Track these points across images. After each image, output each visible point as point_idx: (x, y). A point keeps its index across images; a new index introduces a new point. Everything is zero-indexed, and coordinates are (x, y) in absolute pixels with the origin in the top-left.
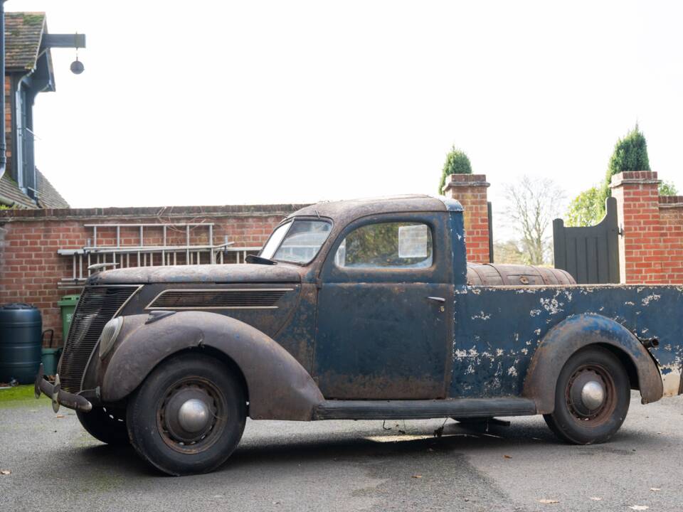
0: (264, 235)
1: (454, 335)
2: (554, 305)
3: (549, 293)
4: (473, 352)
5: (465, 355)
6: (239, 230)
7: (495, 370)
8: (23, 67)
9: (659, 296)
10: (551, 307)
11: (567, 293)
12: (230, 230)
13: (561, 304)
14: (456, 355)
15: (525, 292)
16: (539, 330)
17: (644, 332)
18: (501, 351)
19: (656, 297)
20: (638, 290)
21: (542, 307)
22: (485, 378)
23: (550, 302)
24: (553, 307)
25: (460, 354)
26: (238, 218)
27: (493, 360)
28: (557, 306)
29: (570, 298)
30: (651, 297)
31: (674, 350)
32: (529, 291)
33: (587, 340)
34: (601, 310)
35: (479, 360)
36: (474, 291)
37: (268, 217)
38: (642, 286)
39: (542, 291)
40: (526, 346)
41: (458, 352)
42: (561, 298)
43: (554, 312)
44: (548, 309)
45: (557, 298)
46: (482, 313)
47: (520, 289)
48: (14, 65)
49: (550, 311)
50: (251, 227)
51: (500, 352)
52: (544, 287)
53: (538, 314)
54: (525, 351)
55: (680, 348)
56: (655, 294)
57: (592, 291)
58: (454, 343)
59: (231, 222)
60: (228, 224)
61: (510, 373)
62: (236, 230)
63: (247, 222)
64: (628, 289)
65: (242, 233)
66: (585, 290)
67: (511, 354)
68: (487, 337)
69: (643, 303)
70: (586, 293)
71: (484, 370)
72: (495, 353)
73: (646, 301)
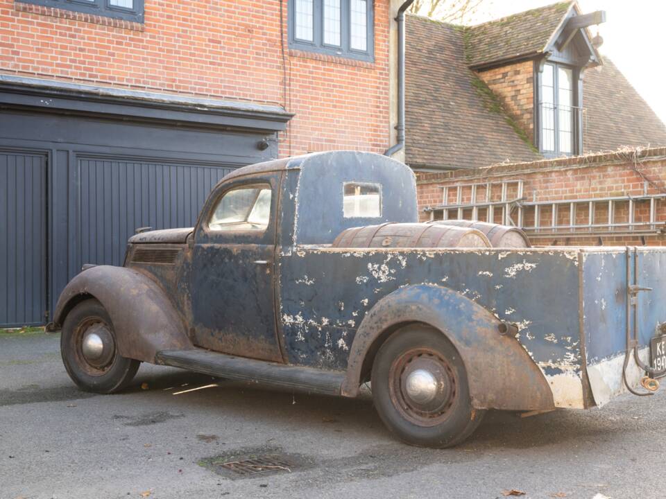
0: (564, 189)
1: (281, 299)
2: (384, 272)
3: (379, 258)
4: (300, 319)
5: (292, 321)
6: (545, 185)
7: (324, 341)
8: (536, 52)
9: (534, 265)
10: (381, 274)
11: (400, 258)
12: (538, 185)
13: (392, 271)
14: (284, 320)
15: (352, 255)
16: (366, 301)
17: (508, 313)
18: (327, 320)
19: (528, 266)
20: (500, 256)
21: (369, 274)
22: (316, 348)
23: (379, 268)
24: (383, 274)
25: (288, 319)
26: (543, 173)
27: (320, 329)
28: (387, 273)
29: (404, 263)
30: (520, 266)
31: (562, 344)
32: (355, 254)
33: (399, 316)
34: (444, 280)
35: (306, 328)
36: (299, 254)
37: (566, 170)
38: (507, 251)
39: (371, 255)
40: (353, 318)
41: (285, 317)
42: (394, 263)
43: (384, 279)
44: (376, 276)
45: (387, 264)
46: (306, 277)
47: (346, 253)
48: (531, 51)
49: (379, 278)
50: (554, 181)
51: (325, 321)
52: (373, 250)
53: (365, 281)
54: (352, 322)
55: (573, 341)
56: (526, 262)
57: (433, 256)
58: (282, 307)
59: (539, 177)
60: (536, 180)
61: (340, 346)
62: (543, 185)
63: (551, 176)
64: (483, 255)
65: (547, 188)
66: (424, 254)
67: (337, 325)
68: (313, 304)
69: (507, 273)
70: (424, 259)
71: (314, 338)
72: (320, 322)
73: (512, 272)
